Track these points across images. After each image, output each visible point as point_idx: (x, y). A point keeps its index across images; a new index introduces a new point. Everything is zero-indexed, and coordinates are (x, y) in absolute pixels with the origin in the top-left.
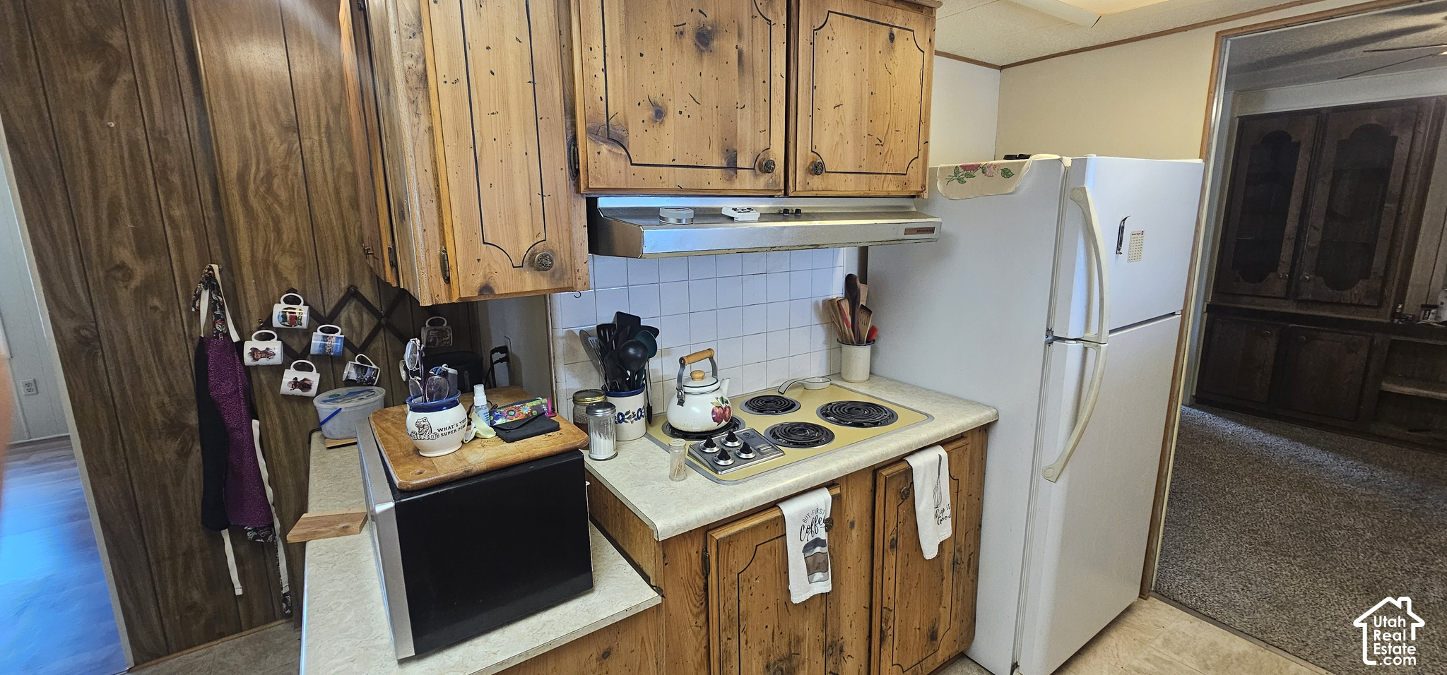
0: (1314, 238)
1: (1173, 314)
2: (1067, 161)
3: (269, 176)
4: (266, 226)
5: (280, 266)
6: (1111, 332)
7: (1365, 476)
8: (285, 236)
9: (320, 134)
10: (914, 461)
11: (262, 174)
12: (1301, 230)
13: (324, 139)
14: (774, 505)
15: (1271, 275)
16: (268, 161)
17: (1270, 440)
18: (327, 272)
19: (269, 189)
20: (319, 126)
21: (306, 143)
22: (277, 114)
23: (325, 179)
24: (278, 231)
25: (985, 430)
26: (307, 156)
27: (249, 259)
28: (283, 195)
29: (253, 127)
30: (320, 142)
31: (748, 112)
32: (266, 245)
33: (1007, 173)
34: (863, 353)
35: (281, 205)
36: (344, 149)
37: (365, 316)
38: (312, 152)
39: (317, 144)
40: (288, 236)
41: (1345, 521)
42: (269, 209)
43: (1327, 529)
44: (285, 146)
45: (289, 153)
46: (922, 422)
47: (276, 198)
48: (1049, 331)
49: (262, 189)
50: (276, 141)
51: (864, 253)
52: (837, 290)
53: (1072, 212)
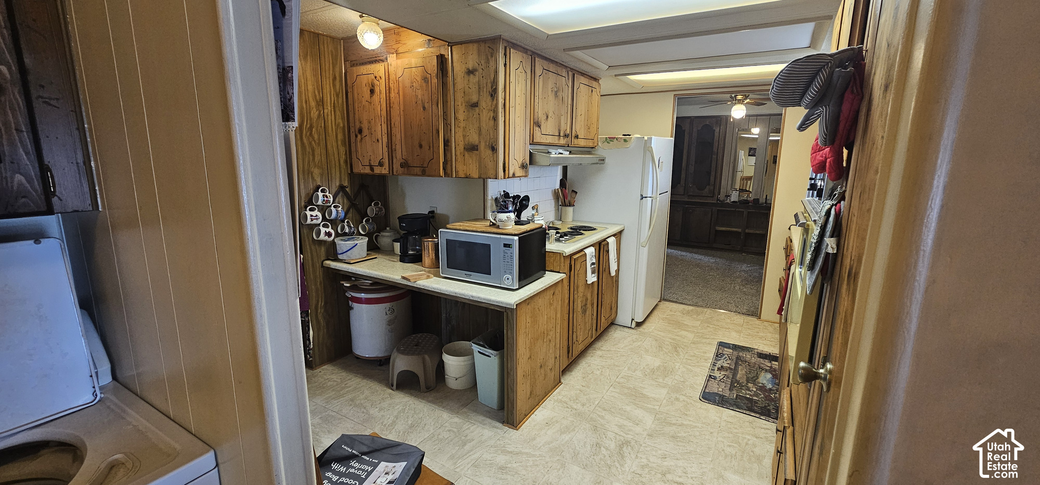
0: (692, 169)
1: (667, 192)
2: (646, 138)
3: (311, 127)
4: (309, 153)
5: (314, 174)
6: (660, 194)
7: (714, 261)
8: (316, 158)
9: (331, 107)
10: (608, 240)
11: (308, 126)
12: (687, 165)
13: (333, 110)
14: (582, 250)
15: (679, 185)
16: (311, 119)
17: (684, 253)
18: (331, 177)
19: (311, 134)
20: (331, 104)
21: (326, 111)
22: (315, 96)
23: (332, 130)
24: (313, 155)
25: (621, 232)
26: (326, 117)
27: (302, 169)
28: (316, 137)
29: (306, 102)
30: (331, 109)
31: (563, 116)
32: (309, 162)
33: (625, 141)
34: (570, 209)
35: (315, 141)
36: (340, 114)
37: (345, 200)
38: (328, 115)
39: (330, 111)
40: (317, 158)
41: (711, 274)
42: (310, 143)
43: (707, 277)
44: (318, 112)
45: (319, 115)
46: (605, 230)
47: (313, 138)
48: (642, 195)
49: (308, 134)
50: (315, 109)
51: (565, 169)
52: (557, 186)
53: (648, 155)
